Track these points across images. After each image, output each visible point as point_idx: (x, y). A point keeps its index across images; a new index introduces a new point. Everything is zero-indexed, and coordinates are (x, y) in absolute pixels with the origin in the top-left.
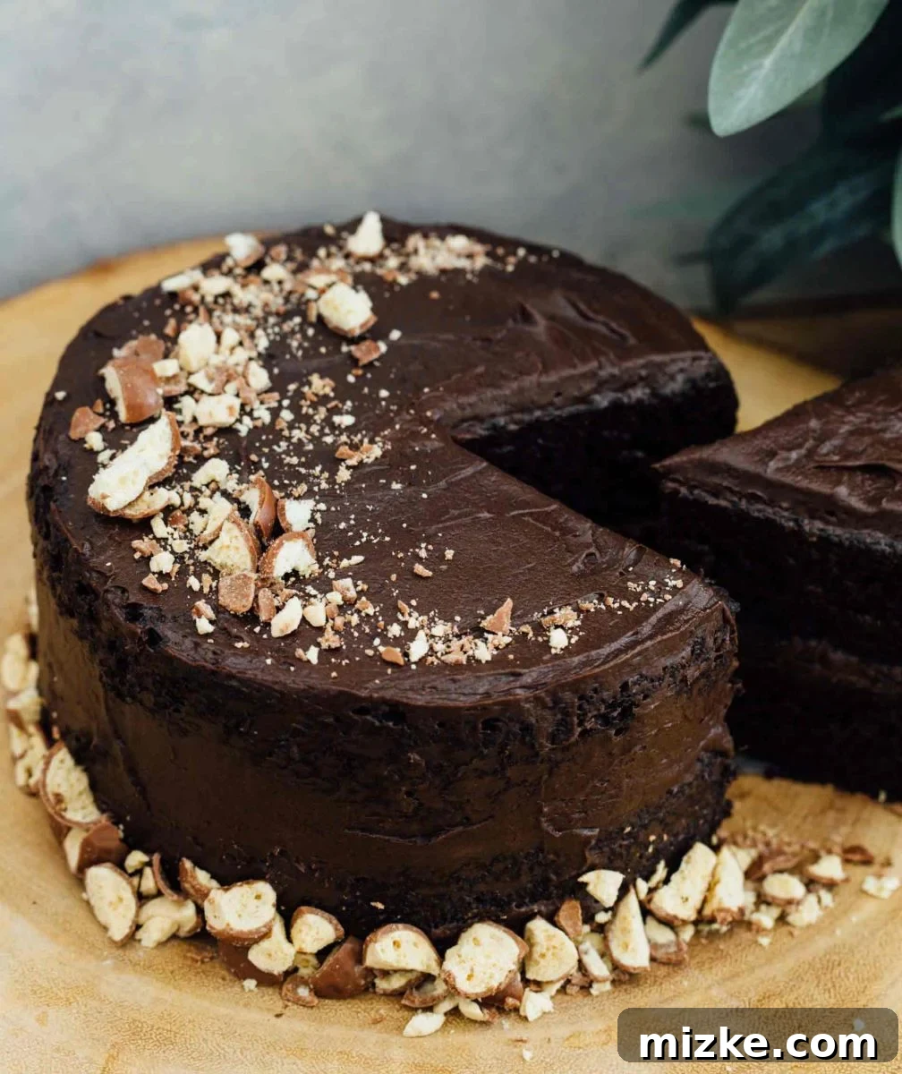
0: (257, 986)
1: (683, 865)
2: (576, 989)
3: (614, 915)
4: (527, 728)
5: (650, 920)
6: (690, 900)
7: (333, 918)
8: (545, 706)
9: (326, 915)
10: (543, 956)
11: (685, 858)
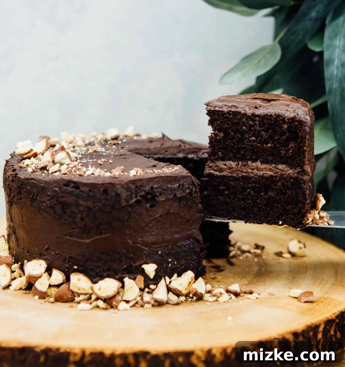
0: (39, 298)
1: (183, 276)
2: (139, 306)
3: (157, 287)
4: (118, 195)
5: (170, 293)
6: (182, 285)
7: (62, 273)
8: (124, 188)
9: (60, 272)
10: (128, 291)
11: (184, 274)
